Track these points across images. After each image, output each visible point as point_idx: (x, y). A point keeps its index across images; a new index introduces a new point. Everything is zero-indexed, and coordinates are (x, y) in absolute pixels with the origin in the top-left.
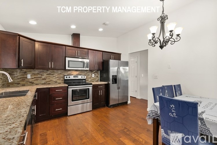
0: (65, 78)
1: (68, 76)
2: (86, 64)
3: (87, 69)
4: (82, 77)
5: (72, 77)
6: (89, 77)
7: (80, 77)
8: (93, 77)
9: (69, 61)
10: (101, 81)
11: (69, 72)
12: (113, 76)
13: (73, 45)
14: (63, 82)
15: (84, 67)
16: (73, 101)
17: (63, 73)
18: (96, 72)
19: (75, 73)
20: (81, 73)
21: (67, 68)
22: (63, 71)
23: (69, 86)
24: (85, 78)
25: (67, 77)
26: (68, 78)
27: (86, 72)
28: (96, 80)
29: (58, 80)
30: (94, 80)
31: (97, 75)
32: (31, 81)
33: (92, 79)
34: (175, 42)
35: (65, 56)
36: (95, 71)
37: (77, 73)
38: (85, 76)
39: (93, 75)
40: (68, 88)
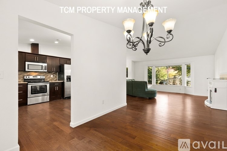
0: (25, 78)
1: (28, 77)
2: (44, 67)
3: (45, 71)
4: (41, 77)
5: (31, 77)
6: (48, 77)
7: (39, 77)
8: (51, 77)
9: (28, 65)
10: (59, 80)
12: (67, 76)
13: (32, 53)
14: (23, 81)
15: (42, 70)
16: (32, 94)
17: (23, 74)
18: (55, 74)
19: (35, 74)
20: (40, 74)
21: (27, 70)
22: (23, 72)
23: (28, 83)
24: (44, 78)
25: (26, 77)
26: (28, 78)
27: (44, 74)
28: (55, 80)
30: (52, 79)
31: (56, 76)
33: (51, 79)
34: (165, 42)
35: (24, 60)
36: (53, 73)
37: (37, 74)
38: (44, 77)
39: (52, 76)
40: (27, 84)
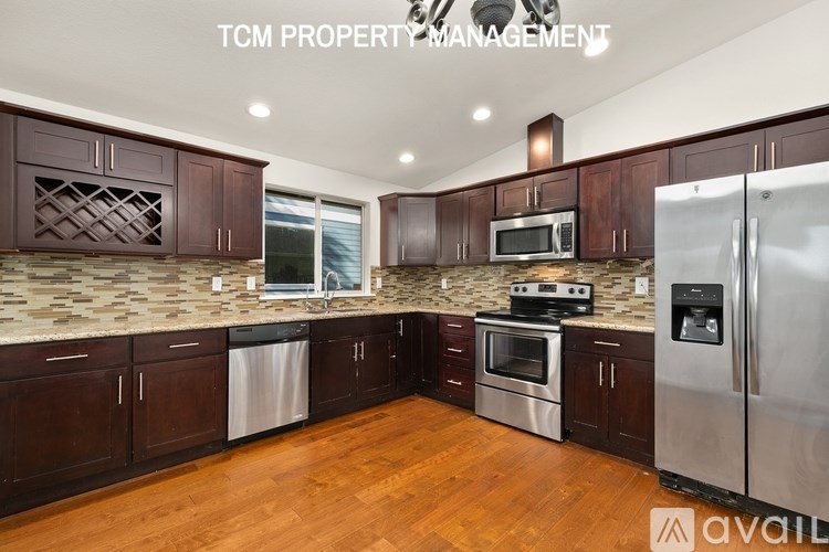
0: (512, 293)
1: (521, 286)
3: (562, 255)
4: (572, 291)
5: (533, 291)
6: (618, 290)
7: (562, 292)
8: (637, 292)
9: (498, 234)
11: (531, 272)
12: (678, 289)
15: (551, 249)
17: (512, 276)
19: (552, 274)
21: (494, 257)
23: (477, 317)
24: (586, 296)
25: (516, 290)
26: (520, 293)
29: (498, 296)
30: (646, 306)
32: (447, 294)
33: (633, 302)
37: (560, 272)
38: (587, 289)
39: (641, 285)
40: (474, 322)
